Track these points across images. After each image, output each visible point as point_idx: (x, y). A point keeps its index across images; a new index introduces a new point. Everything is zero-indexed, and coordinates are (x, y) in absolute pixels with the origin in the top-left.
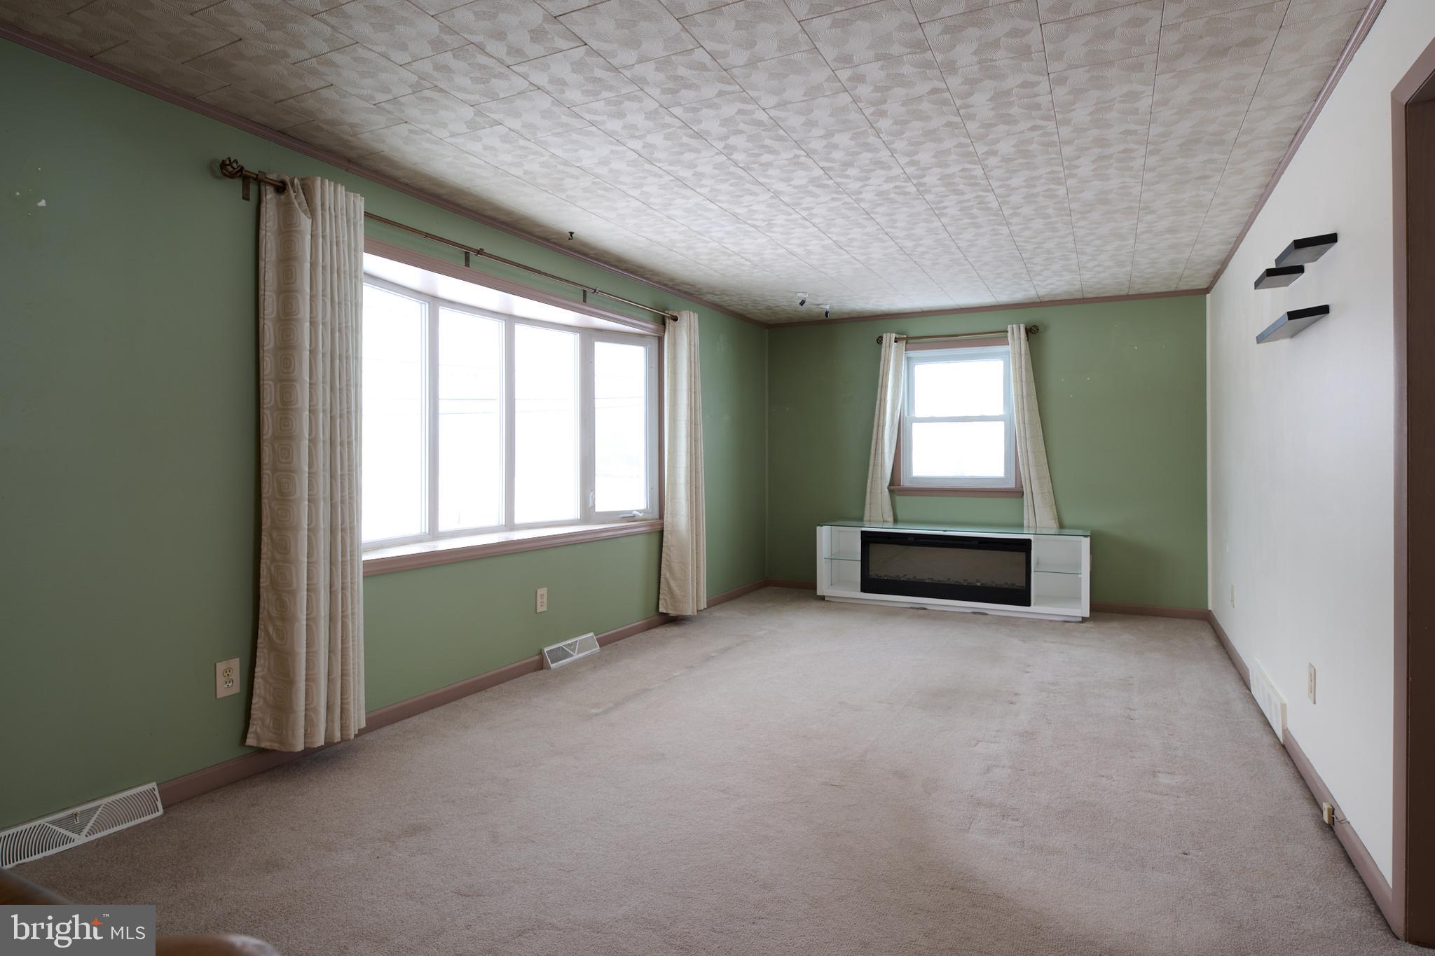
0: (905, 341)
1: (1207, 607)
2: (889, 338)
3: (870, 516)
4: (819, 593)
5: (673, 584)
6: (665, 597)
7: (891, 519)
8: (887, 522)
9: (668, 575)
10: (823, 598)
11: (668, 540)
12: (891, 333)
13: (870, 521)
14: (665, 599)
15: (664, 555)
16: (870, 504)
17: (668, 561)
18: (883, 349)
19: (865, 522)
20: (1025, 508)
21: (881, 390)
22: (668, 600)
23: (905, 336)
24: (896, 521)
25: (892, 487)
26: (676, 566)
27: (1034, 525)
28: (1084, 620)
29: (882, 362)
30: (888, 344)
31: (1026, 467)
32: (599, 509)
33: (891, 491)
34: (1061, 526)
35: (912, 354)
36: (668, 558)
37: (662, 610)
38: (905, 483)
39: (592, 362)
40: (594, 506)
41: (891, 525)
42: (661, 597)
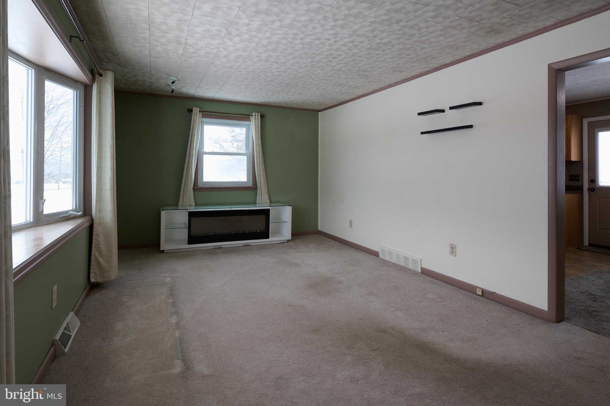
0: (202, 113)
1: (318, 229)
2: (196, 110)
3: (183, 203)
4: (161, 249)
5: (101, 260)
6: (95, 271)
7: (194, 204)
8: (192, 205)
9: (97, 254)
10: (163, 251)
11: (97, 230)
12: (197, 107)
13: (182, 206)
14: (95, 272)
15: (94, 241)
16: (183, 197)
17: (97, 244)
18: (193, 115)
19: (179, 207)
20: (258, 195)
21: (192, 136)
22: (97, 272)
23: (202, 110)
24: (196, 205)
25: (194, 187)
26: (103, 247)
27: (261, 202)
28: (288, 241)
29: (192, 122)
30: (196, 113)
31: (259, 177)
32: (46, 212)
33: (193, 189)
34: (271, 202)
35: (205, 120)
36: (97, 243)
37: (93, 280)
38: (200, 185)
39: (43, 95)
40: (42, 211)
41: (193, 207)
42: (91, 271)
